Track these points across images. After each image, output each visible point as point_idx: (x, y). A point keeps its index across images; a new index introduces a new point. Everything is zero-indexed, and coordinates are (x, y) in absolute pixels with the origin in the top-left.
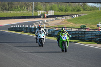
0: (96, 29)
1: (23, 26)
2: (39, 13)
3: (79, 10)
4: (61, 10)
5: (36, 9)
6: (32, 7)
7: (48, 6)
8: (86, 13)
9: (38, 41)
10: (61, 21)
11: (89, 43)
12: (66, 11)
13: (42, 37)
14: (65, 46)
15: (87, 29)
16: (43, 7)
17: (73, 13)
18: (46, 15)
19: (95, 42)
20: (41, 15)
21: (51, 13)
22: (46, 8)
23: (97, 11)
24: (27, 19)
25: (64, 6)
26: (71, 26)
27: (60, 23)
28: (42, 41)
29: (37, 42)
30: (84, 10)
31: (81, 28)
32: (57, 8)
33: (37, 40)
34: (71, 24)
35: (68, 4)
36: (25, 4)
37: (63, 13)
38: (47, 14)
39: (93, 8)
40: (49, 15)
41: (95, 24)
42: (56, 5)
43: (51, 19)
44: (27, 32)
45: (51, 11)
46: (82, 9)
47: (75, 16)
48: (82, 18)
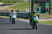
0: (25, 12)
3: (15, 2)
4: (6, 2)
8: (19, 4)
11: (21, 19)
12: (9, 2)
13: (14, 18)
15: (20, 11)
17: (12, 3)
19: (24, 18)
23: (25, 3)
27: (6, 9)
28: (14, 20)
29: (11, 21)
30: (18, 2)
31: (17, 11)
32: (4, 1)
33: (11, 19)
37: (8, 4)
39: (23, 1)
43: (1, 7)
46: (17, 2)
47: (14, 5)
48: (17, 6)
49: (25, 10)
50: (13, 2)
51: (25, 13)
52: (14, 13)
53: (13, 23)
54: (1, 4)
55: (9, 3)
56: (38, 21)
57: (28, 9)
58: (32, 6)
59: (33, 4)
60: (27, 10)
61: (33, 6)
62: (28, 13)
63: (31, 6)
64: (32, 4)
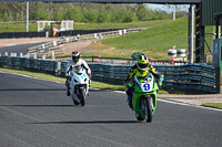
0: (167, 61)
1: (6, 54)
2: (41, 26)
3: (128, 20)
4: (89, 19)
5: (33, 18)
6: (25, 12)
7: (61, 9)
8: (144, 26)
9: (72, 92)
10: (88, 43)
13: (82, 82)
16: (50, 13)
17: (115, 25)
18: (56, 30)
19: (164, 89)
20: (46, 30)
21: (67, 25)
22: (56, 15)
23: (169, 22)
24: (14, 39)
25: (95, 10)
26: (111, 54)
27: (88, 48)
30: (140, 19)
32: (80, 15)
34: (111, 51)
35: (103, 6)
36: (10, 6)
37: (94, 26)
38: (59, 28)
39: (160, 16)
40: (62, 29)
41: (164, 50)
42: (78, 9)
43: (67, 39)
44: (13, 67)
45: (67, 22)
46: (134, 17)
47: (120, 32)
48: (134, 38)
49: (170, 54)
50: (116, 19)
51: (168, 64)
52: (82, 65)
53: (76, 103)
54: (68, 29)
55: (101, 22)
56: (155, 93)
57: (183, 50)
58: (197, 36)
59: (203, 28)
60: (179, 53)
61: (203, 34)
62: (181, 67)
63: (193, 36)
64: (200, 29)
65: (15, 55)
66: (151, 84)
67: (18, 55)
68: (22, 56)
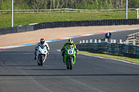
1: (106, 41)
9: (37, 57)
14: (70, 62)
24: (114, 26)
44: (113, 53)
65: (115, 42)
66: (73, 51)
67: (118, 41)
68: (121, 42)
